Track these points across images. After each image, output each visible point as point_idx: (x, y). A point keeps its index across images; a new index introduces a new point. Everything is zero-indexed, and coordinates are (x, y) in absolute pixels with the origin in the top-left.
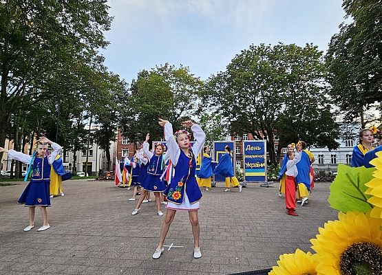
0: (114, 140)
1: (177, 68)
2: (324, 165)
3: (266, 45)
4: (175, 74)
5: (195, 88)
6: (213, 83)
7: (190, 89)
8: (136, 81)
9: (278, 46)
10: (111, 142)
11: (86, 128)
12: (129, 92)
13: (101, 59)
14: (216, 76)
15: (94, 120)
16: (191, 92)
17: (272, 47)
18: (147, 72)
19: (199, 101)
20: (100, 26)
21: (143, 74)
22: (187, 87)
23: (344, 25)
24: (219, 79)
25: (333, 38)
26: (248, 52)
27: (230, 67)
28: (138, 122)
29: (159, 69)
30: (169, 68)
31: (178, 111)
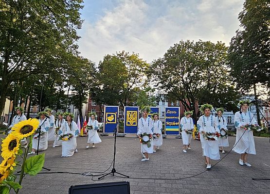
0: (86, 103)
1: (130, 54)
2: (232, 124)
3: (191, 41)
4: (129, 58)
5: (142, 68)
6: (155, 65)
7: (139, 69)
8: (102, 62)
9: (199, 42)
10: (83, 104)
11: (66, 93)
12: (97, 69)
13: (76, 47)
14: (157, 61)
15: (71, 88)
16: (140, 71)
17: (195, 43)
18: (110, 57)
19: (145, 77)
20: (74, 26)
21: (107, 57)
22: (137, 67)
23: (239, 31)
24: (159, 63)
25: (232, 39)
26: (179, 45)
27: (166, 55)
28: (102, 90)
29: (118, 55)
30: (125, 54)
31: (131, 84)
